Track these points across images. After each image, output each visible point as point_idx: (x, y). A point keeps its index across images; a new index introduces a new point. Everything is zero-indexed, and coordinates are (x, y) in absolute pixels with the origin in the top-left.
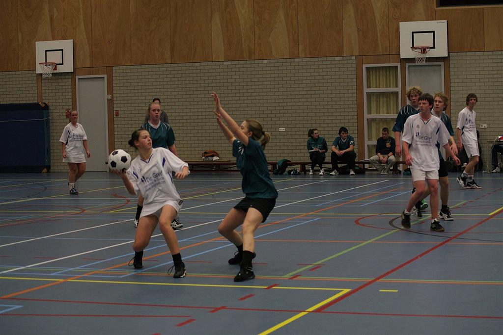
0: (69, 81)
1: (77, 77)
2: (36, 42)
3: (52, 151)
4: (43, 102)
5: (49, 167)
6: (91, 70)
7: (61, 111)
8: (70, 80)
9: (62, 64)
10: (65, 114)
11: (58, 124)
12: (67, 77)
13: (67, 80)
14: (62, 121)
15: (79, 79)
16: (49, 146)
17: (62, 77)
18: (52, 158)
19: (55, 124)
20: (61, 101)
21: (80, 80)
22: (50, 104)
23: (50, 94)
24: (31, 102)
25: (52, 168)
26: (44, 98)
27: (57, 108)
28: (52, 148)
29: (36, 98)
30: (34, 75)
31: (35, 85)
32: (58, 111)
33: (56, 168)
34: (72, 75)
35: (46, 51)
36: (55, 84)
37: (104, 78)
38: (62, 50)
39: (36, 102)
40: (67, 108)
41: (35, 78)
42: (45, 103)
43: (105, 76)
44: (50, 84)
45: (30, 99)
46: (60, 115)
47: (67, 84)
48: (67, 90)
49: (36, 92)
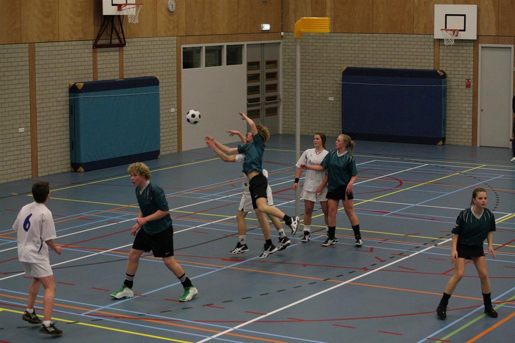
0: (470, 49)
1: (480, 45)
2: (435, 5)
3: (447, 122)
4: (441, 69)
5: (444, 139)
6: (497, 38)
7: (460, 80)
8: (472, 48)
9: (464, 30)
10: (464, 84)
11: (456, 94)
12: (468, 44)
13: (468, 48)
14: (461, 91)
15: (482, 47)
16: (445, 116)
17: (463, 44)
18: (447, 129)
19: (452, 94)
20: (460, 69)
21: (483, 49)
22: (447, 72)
23: (449, 62)
24: (426, 68)
25: (447, 140)
26: (441, 65)
27: (456, 76)
28: (447, 118)
29: (432, 65)
30: (430, 40)
31: (432, 50)
32: (457, 80)
33: (452, 140)
34: (475, 43)
35: (446, 15)
36: (454, 51)
37: (510, 48)
38: (465, 15)
39: (432, 68)
40: (467, 77)
41: (432, 43)
42: (443, 71)
43: (512, 46)
44: (449, 51)
45: (426, 64)
46: (459, 85)
47: (468, 52)
48: (468, 59)
49: (432, 58)
